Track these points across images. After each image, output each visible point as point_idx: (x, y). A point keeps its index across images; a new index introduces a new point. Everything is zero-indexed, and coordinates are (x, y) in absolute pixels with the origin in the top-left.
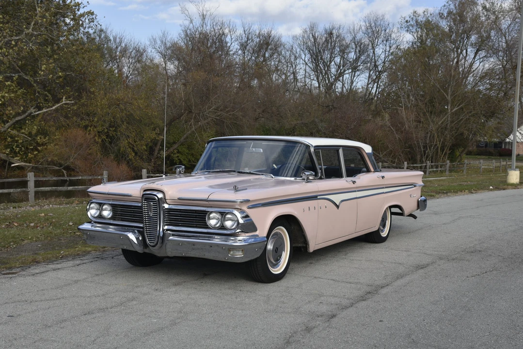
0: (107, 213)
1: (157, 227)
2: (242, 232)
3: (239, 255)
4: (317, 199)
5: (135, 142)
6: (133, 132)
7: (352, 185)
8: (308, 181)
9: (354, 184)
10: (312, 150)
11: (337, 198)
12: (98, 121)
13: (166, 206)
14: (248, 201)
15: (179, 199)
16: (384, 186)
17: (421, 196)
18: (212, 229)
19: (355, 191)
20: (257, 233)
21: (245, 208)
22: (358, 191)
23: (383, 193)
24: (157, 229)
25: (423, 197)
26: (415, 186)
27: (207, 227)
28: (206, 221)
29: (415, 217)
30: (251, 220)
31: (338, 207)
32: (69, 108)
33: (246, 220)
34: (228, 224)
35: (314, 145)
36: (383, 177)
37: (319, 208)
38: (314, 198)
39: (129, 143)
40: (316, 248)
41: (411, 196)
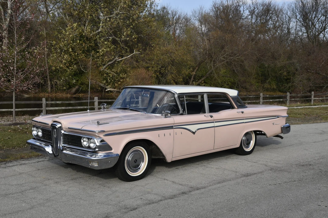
0: (40, 134)
1: (58, 144)
2: (99, 150)
3: (96, 165)
4: (173, 129)
5: (176, 77)
6: (175, 70)
7: (210, 118)
8: (166, 116)
9: (211, 117)
10: (176, 96)
11: (193, 128)
12: (154, 64)
13: (63, 132)
14: (104, 131)
15: (69, 128)
16: (244, 118)
17: (286, 124)
18: (84, 148)
19: (213, 122)
20: (112, 151)
21: (102, 136)
22: (216, 122)
23: (243, 123)
24: (58, 146)
25: (287, 124)
26: (278, 117)
27: (82, 146)
28: (81, 142)
29: (282, 138)
30: (106, 143)
31: (194, 133)
32: (138, 56)
33: (102, 144)
34: (92, 145)
35: (178, 93)
36: (242, 112)
37: (175, 134)
38: (171, 127)
39: (172, 77)
40: (174, 159)
41: (273, 124)
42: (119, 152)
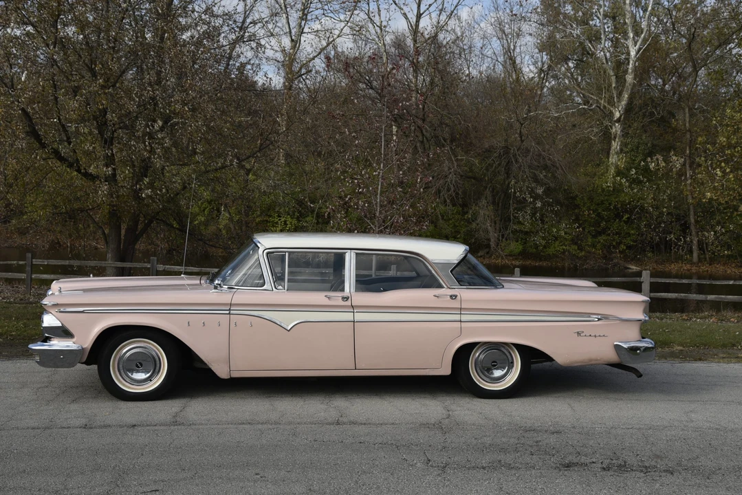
2: (49, 336)
4: (228, 314)
7: (339, 302)
8: (217, 289)
9: (345, 301)
14: (56, 304)
19: (352, 312)
20: (73, 340)
21: (52, 311)
22: (359, 312)
23: (458, 321)
26: (599, 319)
29: (636, 372)
36: (453, 296)
37: (232, 324)
38: (224, 311)
40: (235, 375)
41: (579, 334)
42: (88, 342)
